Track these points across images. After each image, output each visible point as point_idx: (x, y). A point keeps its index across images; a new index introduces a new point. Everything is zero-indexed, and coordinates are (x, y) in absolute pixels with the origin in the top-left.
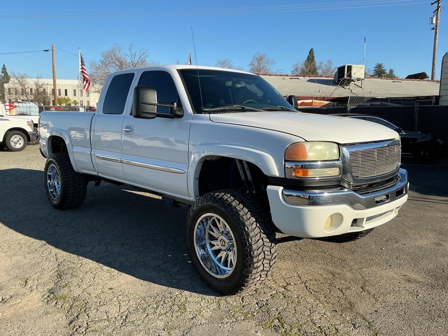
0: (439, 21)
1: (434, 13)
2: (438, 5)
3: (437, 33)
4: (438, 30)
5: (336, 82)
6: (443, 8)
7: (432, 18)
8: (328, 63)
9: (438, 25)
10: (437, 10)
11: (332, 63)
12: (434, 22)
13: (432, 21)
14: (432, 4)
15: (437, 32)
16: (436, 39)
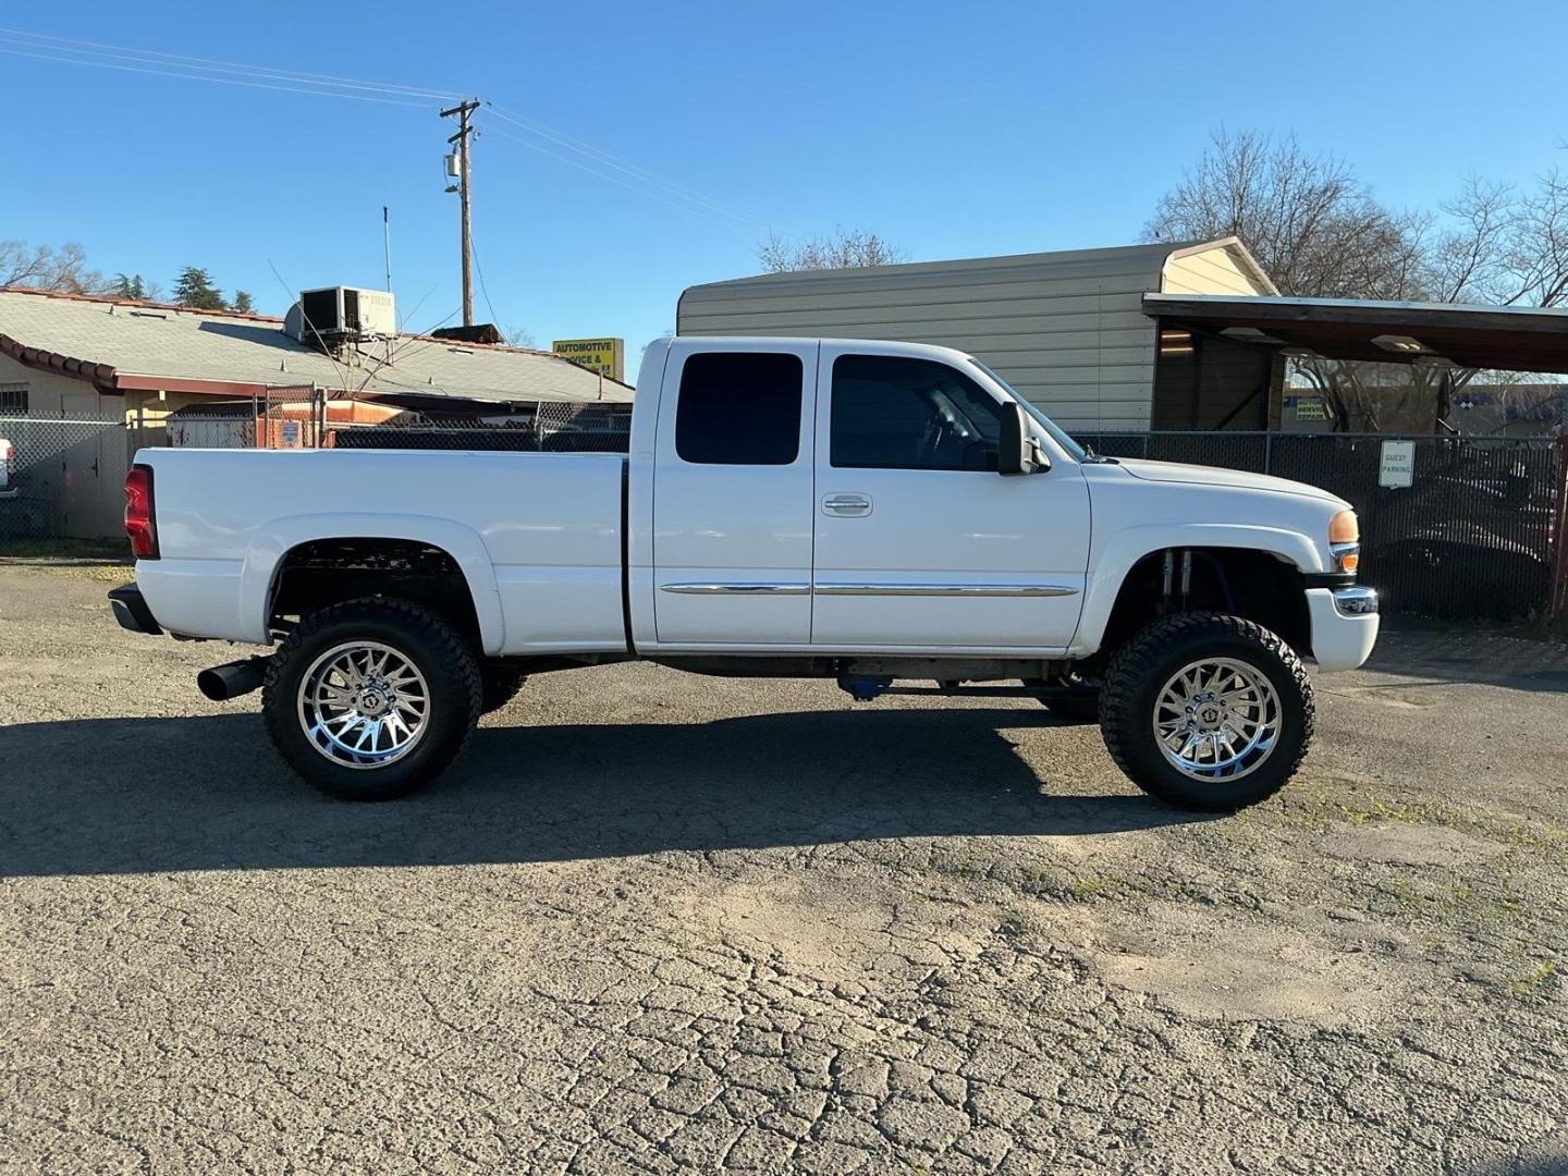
0: (469, 171)
1: (450, 141)
2: (463, 125)
3: (469, 206)
4: (468, 197)
5: (296, 340)
6: (479, 134)
7: (450, 158)
8: (67, 255)
9: (468, 182)
10: (462, 135)
11: (83, 257)
12: (457, 171)
13: (451, 166)
14: (443, 115)
15: (466, 203)
16: (467, 224)
